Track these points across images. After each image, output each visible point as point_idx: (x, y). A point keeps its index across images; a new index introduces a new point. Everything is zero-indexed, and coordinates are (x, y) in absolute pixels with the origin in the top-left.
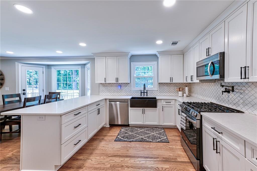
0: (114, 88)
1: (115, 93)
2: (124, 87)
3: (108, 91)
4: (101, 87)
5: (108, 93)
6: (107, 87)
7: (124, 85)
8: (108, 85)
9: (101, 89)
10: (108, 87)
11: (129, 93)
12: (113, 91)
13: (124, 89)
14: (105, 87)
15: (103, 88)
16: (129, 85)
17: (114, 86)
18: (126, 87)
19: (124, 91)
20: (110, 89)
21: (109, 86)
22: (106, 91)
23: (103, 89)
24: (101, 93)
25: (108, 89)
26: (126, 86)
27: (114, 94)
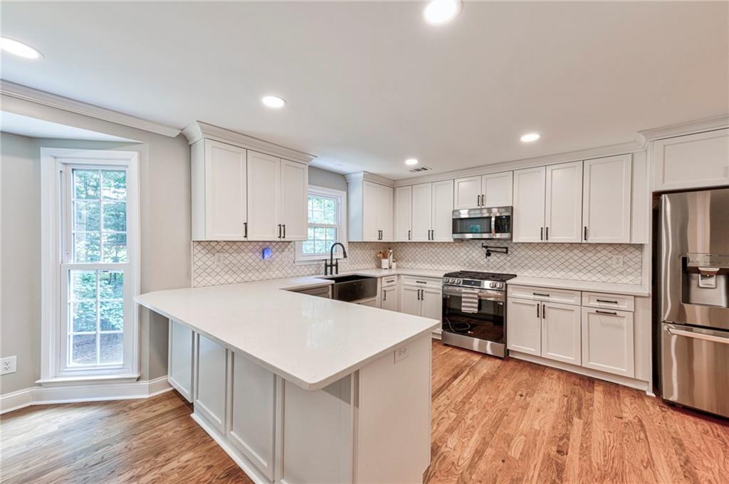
0: (246, 257)
1: (250, 275)
2: (277, 253)
3: (226, 269)
4: (200, 255)
5: (226, 277)
6: (222, 255)
7: (277, 247)
8: (227, 247)
9: (200, 263)
10: (227, 255)
11: (289, 271)
12: (242, 268)
13: (277, 260)
14: (217, 255)
15: (205, 259)
16: (289, 247)
17: (246, 250)
18: (283, 253)
19: (277, 266)
20: (234, 262)
21: (231, 251)
22: (218, 270)
23: (209, 263)
24: (199, 279)
25: (227, 262)
26: (283, 251)
27: (247, 279)
